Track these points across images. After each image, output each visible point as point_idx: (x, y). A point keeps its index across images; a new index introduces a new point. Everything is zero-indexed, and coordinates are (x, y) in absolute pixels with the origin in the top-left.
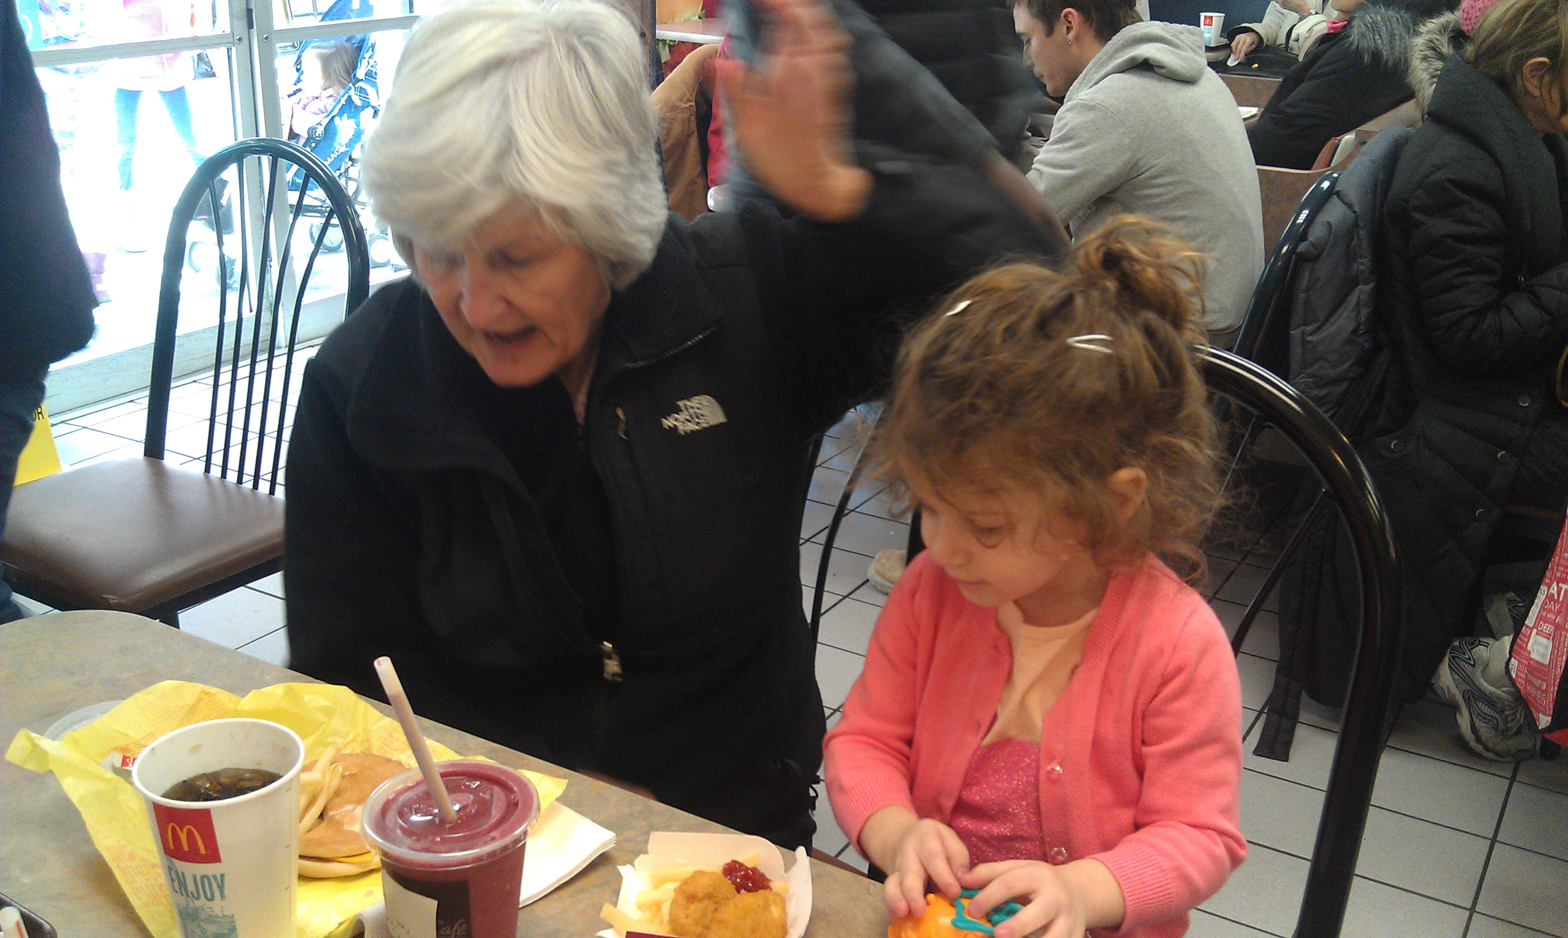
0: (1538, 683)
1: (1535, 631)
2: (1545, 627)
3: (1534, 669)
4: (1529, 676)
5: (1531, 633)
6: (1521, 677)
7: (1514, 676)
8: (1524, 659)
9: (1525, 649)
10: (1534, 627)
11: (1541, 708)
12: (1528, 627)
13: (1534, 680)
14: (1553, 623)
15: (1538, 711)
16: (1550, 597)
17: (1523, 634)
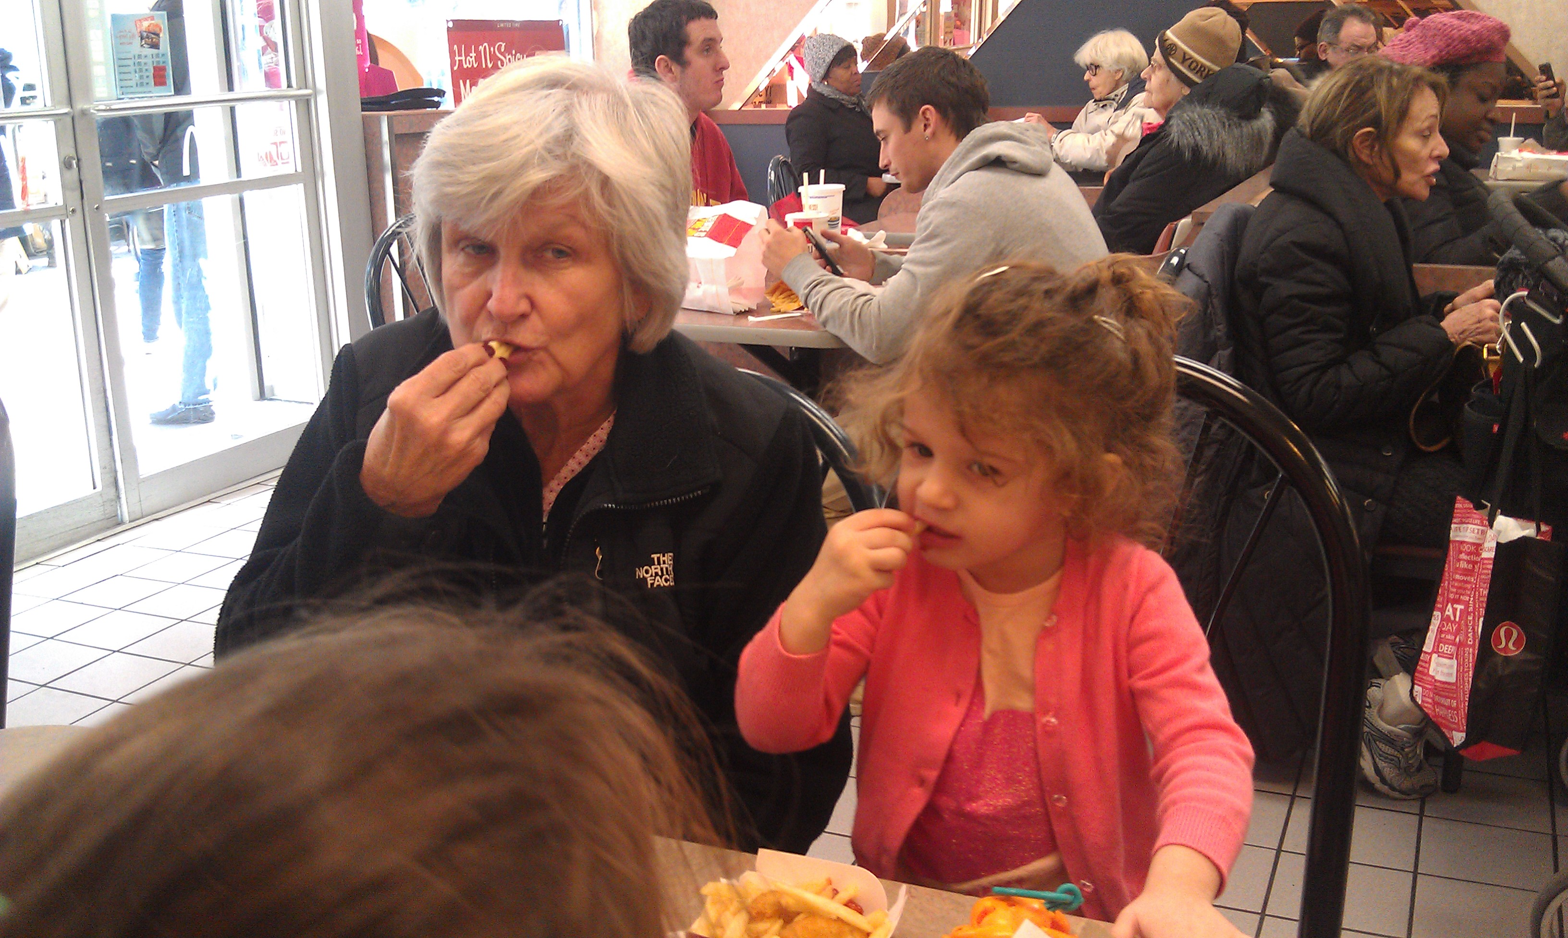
0: (1447, 702)
1: (1435, 656)
2: (1446, 649)
3: (1441, 689)
4: (1437, 698)
5: (1431, 658)
6: (1427, 703)
7: (1420, 703)
8: (1428, 684)
9: (1428, 675)
10: (1433, 652)
11: (1455, 726)
12: (1426, 653)
13: (1443, 701)
14: (1454, 644)
15: (1452, 730)
16: (1446, 619)
17: (1422, 661)
